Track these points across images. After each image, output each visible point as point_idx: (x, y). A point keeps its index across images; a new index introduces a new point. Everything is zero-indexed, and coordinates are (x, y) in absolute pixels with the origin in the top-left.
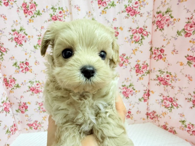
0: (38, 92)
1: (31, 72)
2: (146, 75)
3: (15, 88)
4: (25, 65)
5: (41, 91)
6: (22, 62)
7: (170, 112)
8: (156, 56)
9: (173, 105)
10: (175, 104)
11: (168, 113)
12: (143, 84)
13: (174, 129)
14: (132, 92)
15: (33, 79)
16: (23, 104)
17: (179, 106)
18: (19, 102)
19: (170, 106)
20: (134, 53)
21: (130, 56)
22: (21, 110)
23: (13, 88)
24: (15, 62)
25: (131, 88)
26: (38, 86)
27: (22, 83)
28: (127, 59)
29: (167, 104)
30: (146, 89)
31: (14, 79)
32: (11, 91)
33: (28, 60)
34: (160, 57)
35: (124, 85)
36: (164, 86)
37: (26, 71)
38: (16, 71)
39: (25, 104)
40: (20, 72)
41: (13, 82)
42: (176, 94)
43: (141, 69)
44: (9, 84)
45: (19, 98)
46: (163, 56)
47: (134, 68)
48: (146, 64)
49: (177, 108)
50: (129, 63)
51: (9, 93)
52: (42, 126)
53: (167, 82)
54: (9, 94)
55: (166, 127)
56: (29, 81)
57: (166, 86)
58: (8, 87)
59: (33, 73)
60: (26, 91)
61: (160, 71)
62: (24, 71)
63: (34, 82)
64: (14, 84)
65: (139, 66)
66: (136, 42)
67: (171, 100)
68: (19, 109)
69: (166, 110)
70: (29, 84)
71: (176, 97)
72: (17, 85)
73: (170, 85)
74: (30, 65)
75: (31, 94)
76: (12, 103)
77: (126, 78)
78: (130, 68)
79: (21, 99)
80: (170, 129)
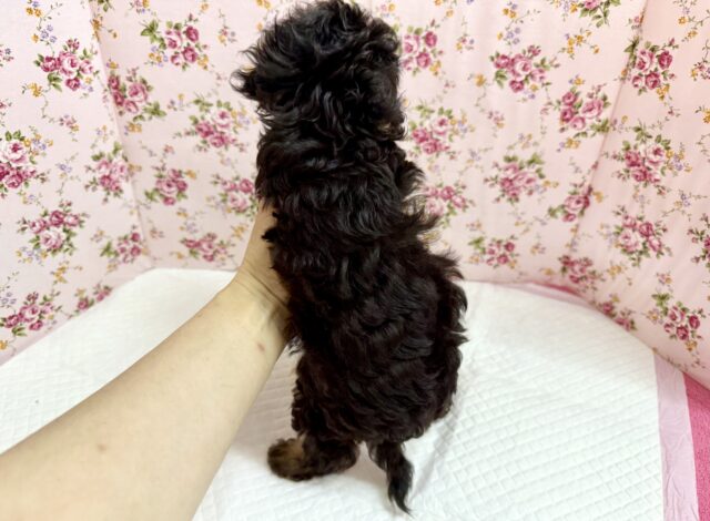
0: (222, 141)
1: (206, 68)
2: (594, 135)
3: (146, 116)
4: (184, 36)
5: (234, 140)
6: (174, 24)
7: (634, 265)
8: (641, 75)
9: (648, 245)
10: (655, 242)
11: (626, 269)
12: (573, 164)
13: (630, 317)
14: (532, 184)
15: (209, 95)
16: (171, 174)
17: (664, 251)
18: (160, 165)
19: (640, 247)
20: (570, 51)
21: (555, 58)
22: (161, 195)
23: (141, 117)
24: (149, 23)
25: (534, 170)
26: (224, 122)
27: (172, 103)
28: (541, 68)
29: (633, 241)
30: (579, 181)
31: (144, 82)
32: (131, 125)
33: (196, 20)
34: (654, 80)
35: (511, 155)
36: (637, 183)
37: (189, 63)
38: (151, 55)
39: (178, 174)
40: (166, 61)
41: (141, 96)
42: (665, 214)
43: (580, 110)
44: (126, 100)
45: (159, 152)
46: (661, 77)
47: (559, 103)
48: (600, 95)
49: (657, 256)
50: (545, 82)
51: (125, 130)
52: (230, 254)
53: (648, 172)
54: (126, 134)
55: (612, 308)
56: (196, 98)
57: (643, 183)
58: (121, 109)
59: (211, 72)
60: (183, 133)
61: (638, 129)
62: (181, 59)
63: (211, 105)
64: (144, 103)
65: (575, 100)
66: (586, 10)
67: (647, 231)
68: (157, 190)
69: (625, 258)
70: (195, 111)
71: (665, 222)
72: (152, 107)
73: (657, 183)
74: (202, 40)
75: (197, 146)
76: (134, 164)
77: (526, 135)
78: (546, 101)
79: (164, 156)
80: (621, 316)
